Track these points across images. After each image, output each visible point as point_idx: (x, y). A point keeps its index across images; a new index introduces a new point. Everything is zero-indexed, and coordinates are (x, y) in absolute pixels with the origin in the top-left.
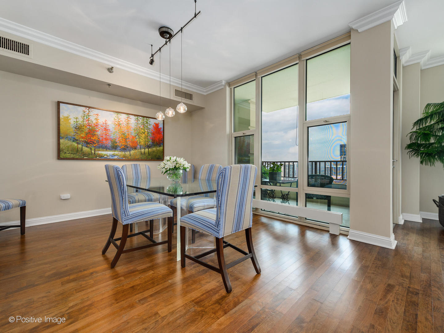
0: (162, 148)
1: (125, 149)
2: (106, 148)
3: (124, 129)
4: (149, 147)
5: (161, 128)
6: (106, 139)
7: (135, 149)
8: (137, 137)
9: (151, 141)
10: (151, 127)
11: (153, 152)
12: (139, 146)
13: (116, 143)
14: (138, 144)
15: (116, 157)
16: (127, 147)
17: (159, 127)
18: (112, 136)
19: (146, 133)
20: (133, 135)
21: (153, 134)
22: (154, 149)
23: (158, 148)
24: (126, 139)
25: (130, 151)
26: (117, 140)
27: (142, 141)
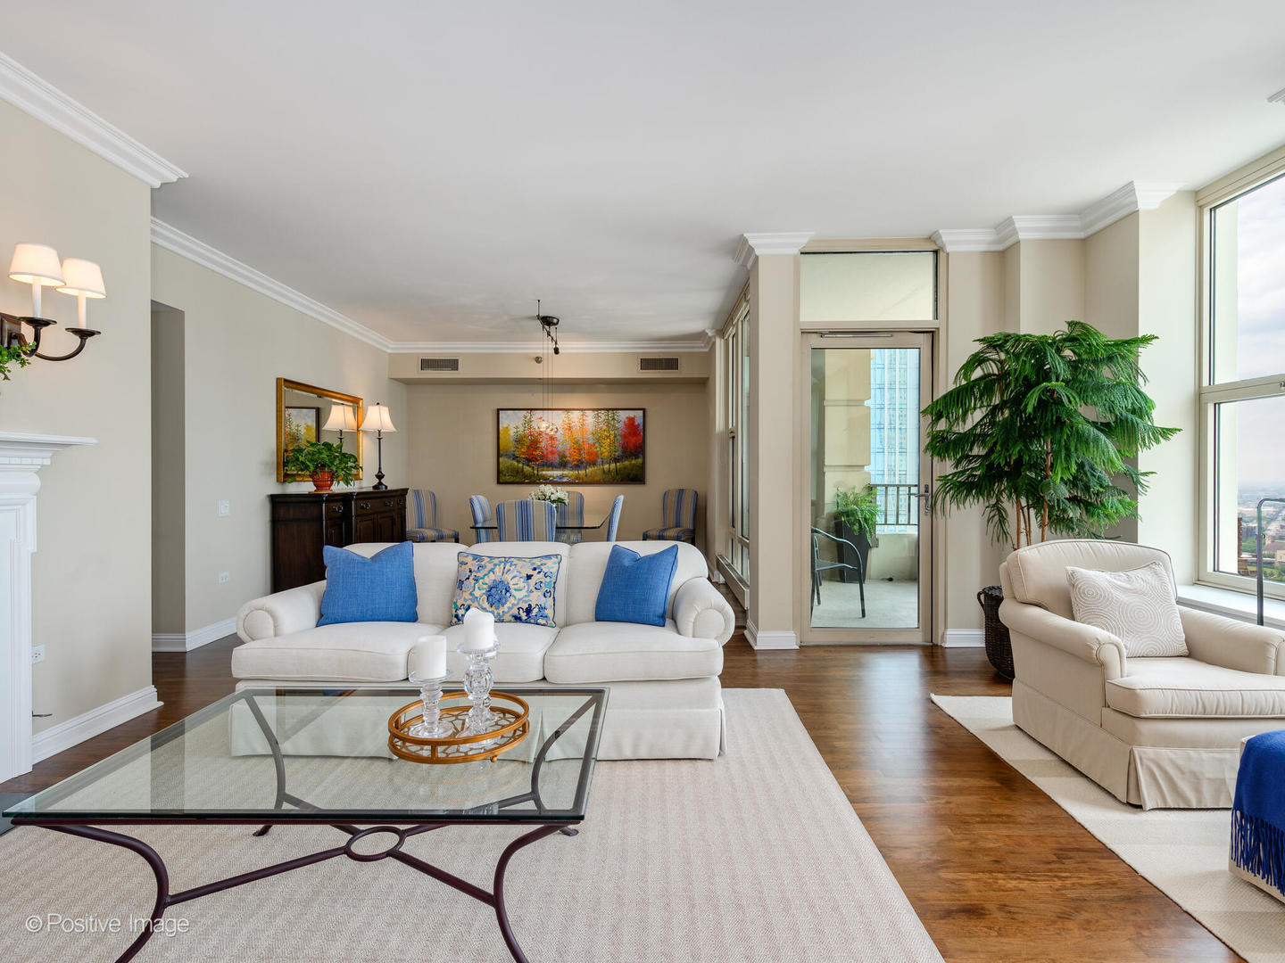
0: (640, 460)
1: (578, 465)
2: (552, 466)
3: (577, 435)
4: (616, 460)
5: (639, 425)
6: (552, 453)
7: (594, 464)
8: (597, 445)
9: (620, 449)
10: (620, 425)
11: (625, 468)
12: (599, 460)
13: (566, 457)
14: (598, 456)
15: (565, 480)
16: (582, 463)
17: (636, 423)
18: (560, 448)
19: (612, 437)
20: (591, 442)
21: (624, 437)
22: (626, 463)
23: (633, 462)
24: (579, 450)
25: (585, 468)
26: (567, 453)
27: (605, 450)
